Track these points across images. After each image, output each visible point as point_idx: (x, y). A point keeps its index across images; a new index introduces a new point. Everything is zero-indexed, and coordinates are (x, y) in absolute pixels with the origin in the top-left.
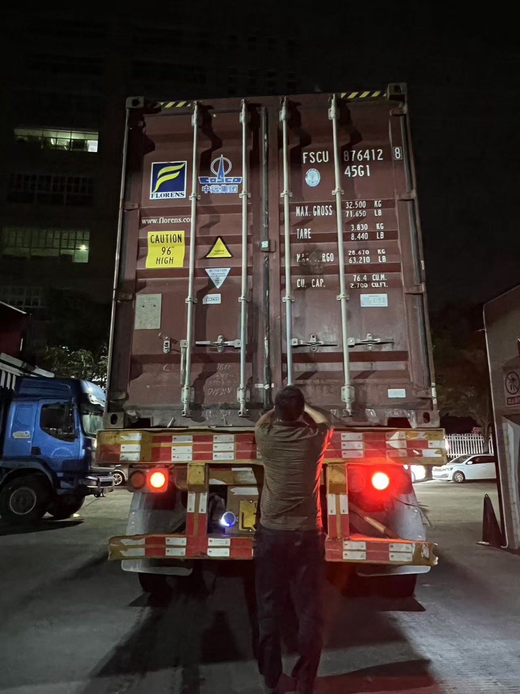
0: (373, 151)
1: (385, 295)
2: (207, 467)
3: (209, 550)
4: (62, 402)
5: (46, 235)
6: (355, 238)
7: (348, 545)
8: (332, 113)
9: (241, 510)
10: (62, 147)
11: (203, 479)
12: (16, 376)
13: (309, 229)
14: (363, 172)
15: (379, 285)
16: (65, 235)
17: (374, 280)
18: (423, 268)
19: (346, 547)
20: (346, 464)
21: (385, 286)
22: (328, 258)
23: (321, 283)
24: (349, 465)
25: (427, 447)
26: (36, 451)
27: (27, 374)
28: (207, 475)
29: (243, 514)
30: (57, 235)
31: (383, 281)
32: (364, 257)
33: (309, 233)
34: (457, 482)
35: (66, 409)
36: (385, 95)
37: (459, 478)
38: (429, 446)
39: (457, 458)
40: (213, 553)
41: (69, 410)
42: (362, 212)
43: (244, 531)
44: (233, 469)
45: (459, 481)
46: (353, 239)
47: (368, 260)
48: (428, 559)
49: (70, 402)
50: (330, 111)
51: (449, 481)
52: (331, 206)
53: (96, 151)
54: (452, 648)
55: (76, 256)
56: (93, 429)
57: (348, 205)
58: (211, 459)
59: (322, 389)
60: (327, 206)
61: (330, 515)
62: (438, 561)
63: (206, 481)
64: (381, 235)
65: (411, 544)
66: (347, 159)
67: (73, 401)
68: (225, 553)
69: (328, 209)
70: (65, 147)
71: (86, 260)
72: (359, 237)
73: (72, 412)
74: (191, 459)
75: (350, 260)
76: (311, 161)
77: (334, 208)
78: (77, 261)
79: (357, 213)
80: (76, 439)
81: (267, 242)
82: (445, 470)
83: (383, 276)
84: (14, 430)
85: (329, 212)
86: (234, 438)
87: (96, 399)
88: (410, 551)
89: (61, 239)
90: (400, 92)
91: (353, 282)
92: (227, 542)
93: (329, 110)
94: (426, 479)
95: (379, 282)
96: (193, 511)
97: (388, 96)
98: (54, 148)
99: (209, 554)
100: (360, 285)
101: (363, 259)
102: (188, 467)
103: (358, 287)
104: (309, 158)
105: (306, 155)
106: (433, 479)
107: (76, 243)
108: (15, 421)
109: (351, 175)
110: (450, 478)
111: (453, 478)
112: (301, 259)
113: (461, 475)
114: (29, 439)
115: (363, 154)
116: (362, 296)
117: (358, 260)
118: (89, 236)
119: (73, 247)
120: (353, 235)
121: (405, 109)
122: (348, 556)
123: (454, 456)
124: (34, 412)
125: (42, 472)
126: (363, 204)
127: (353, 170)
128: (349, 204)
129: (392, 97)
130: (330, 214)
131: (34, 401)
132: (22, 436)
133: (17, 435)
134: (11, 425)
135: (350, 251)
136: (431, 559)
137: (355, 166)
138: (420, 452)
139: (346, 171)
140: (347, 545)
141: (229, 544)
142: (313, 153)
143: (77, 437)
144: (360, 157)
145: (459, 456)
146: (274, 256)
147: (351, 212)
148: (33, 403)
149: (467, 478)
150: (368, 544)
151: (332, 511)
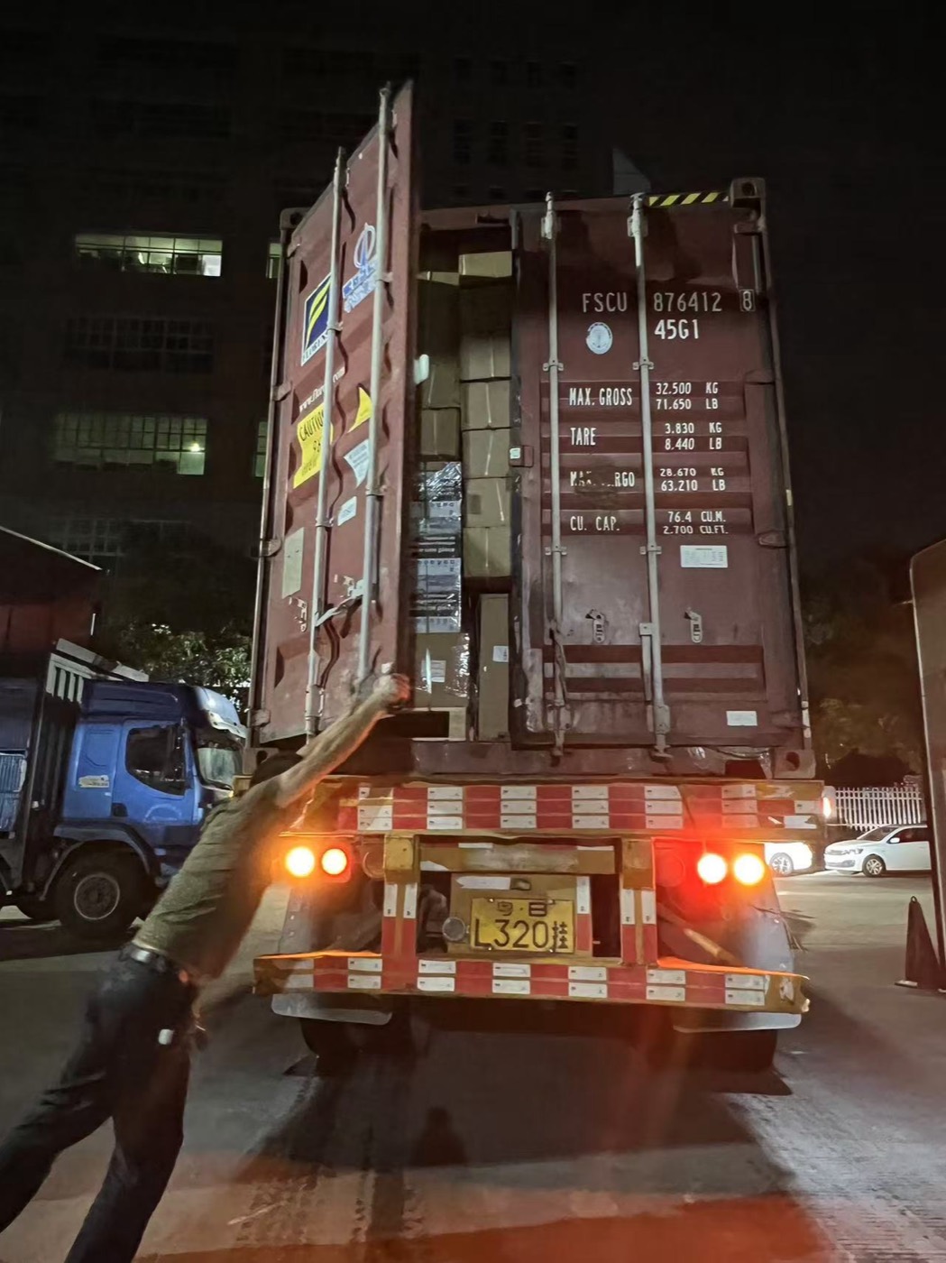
0: (704, 294)
1: (723, 549)
2: (417, 841)
3: (420, 979)
4: (164, 724)
5: (131, 425)
6: (672, 446)
7: (654, 976)
8: (635, 226)
9: (475, 915)
10: (159, 267)
11: (411, 863)
12: (84, 678)
13: (593, 429)
14: (686, 331)
15: (713, 530)
16: (164, 427)
17: (705, 521)
18: (790, 502)
19: (651, 980)
20: (653, 838)
21: (723, 532)
22: (626, 481)
23: (612, 524)
24: (657, 841)
25: (792, 812)
26: (119, 809)
27: (102, 675)
28: (417, 856)
29: (478, 921)
30: (150, 426)
31: (719, 523)
32: (688, 481)
33: (593, 435)
34: (871, 876)
35: (171, 737)
36: (726, 199)
37: (875, 867)
38: (797, 810)
39: (872, 830)
40: (427, 986)
41: (176, 740)
42: (684, 401)
43: (477, 950)
44: (462, 845)
45: (875, 873)
46: (668, 449)
47: (694, 486)
48: (792, 1003)
49: (178, 725)
50: (631, 221)
51: (858, 872)
52: (630, 390)
53: (217, 273)
54: (834, 1155)
55: (182, 463)
56: (216, 774)
57: (660, 388)
58: (424, 827)
59: (613, 710)
60: (623, 390)
61: (624, 925)
62: (810, 1006)
63: (415, 866)
64: (717, 443)
65: (763, 976)
66: (658, 307)
67: (182, 723)
68: (446, 986)
69: (625, 394)
70: (164, 268)
71: (201, 471)
72: (678, 445)
73: (181, 744)
74: (390, 827)
75: (663, 485)
76: (596, 309)
77: (637, 393)
78: (183, 471)
79: (675, 403)
80: (187, 791)
81: (519, 449)
82: (848, 853)
83: (719, 515)
84: (81, 773)
85: (627, 399)
86: (463, 792)
87: (222, 721)
88: (761, 988)
89: (156, 432)
90: (753, 194)
91: (668, 524)
92: (450, 966)
93: (628, 220)
94: (816, 868)
95: (712, 525)
96: (393, 914)
97: (732, 203)
98: (144, 270)
99: (419, 986)
100: (679, 529)
101: (685, 484)
102: (385, 841)
103: (677, 532)
104: (592, 305)
105: (588, 298)
106: (826, 870)
107: (183, 439)
108: (84, 757)
109: (667, 336)
110: (858, 867)
111: (864, 866)
112: (577, 480)
113: (877, 862)
114: (107, 790)
115: (687, 299)
116: (684, 548)
117: (676, 485)
118: (205, 427)
119: (178, 447)
120: (668, 442)
121: (761, 224)
122: (655, 995)
123: (866, 827)
124: (115, 741)
125: (127, 845)
126: (686, 388)
127: (670, 327)
128: (663, 387)
129: (738, 203)
130: (629, 404)
131: (115, 723)
132: (95, 784)
133: (85, 782)
134: (77, 763)
135: (664, 470)
136: (796, 1002)
137: (673, 321)
138: (781, 819)
139: (658, 328)
140: (652, 975)
141: (453, 971)
142: (601, 296)
143: (190, 786)
144: (682, 304)
145: (876, 828)
146: (531, 475)
147: (665, 400)
148: (112, 727)
149: (888, 868)
150: (690, 975)
151: (628, 919)
